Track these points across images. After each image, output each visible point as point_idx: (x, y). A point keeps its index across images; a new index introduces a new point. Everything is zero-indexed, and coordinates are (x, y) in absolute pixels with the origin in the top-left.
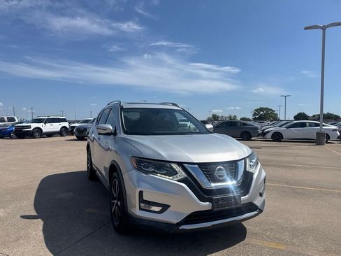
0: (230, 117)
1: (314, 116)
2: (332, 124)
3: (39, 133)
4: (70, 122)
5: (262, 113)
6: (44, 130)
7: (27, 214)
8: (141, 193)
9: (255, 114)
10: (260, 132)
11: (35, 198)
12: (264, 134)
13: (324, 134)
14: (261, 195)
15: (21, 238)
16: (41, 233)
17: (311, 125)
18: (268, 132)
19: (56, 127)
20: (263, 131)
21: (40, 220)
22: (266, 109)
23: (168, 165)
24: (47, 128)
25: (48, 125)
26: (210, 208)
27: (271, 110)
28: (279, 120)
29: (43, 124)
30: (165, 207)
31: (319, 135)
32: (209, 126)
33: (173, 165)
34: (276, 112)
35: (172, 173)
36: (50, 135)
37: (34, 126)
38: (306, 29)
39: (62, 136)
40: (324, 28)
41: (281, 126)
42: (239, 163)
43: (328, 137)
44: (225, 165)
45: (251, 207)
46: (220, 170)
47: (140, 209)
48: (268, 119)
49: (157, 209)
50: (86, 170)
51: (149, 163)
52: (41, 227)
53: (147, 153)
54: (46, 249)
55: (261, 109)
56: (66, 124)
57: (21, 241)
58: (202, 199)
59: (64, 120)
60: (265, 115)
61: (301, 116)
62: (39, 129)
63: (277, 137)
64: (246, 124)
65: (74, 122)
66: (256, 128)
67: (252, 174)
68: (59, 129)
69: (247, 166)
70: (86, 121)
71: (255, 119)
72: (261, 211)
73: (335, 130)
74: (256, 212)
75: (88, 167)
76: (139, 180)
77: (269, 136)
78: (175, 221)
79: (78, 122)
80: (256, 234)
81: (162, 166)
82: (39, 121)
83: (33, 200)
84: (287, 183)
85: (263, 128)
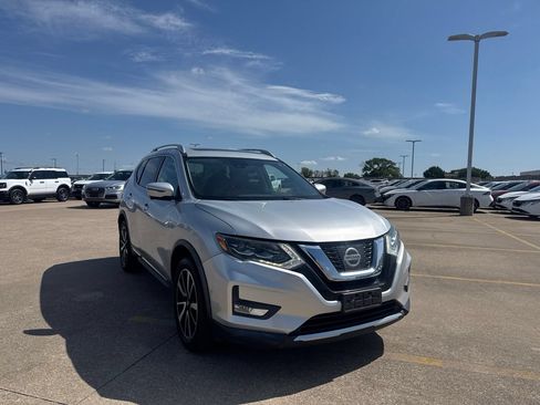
0: (329, 173)
1: (453, 172)
2: (481, 185)
3: (20, 196)
4: (72, 179)
5: (376, 166)
6: (30, 191)
7: (33, 328)
8: (236, 289)
9: (365, 169)
10: (378, 195)
11: (41, 302)
12: (384, 199)
13: (471, 199)
14: (406, 288)
15: (33, 365)
16: (66, 357)
17: (453, 185)
18: (390, 196)
19: (51, 186)
20: (382, 193)
21: (58, 336)
22: (382, 160)
23: (274, 246)
24: (34, 187)
25: (36, 182)
26: (339, 310)
27: (390, 162)
28: (402, 178)
29: (28, 180)
30: (273, 310)
31: (465, 200)
32: (320, 187)
33: (283, 246)
34: (397, 166)
35: (282, 258)
36: (39, 198)
37: (11, 183)
38: (451, 39)
39: (60, 201)
40: (477, 40)
41: (408, 187)
42: (376, 241)
43: (477, 204)
44: (358, 246)
45: (393, 307)
46: (351, 252)
47: (235, 313)
48: (386, 176)
49: (261, 312)
50: (118, 255)
51: (247, 243)
52: (64, 348)
53: (242, 228)
54: (82, 381)
55: (376, 161)
56: (67, 181)
57: (36, 370)
58: (328, 297)
59: (64, 175)
60: (381, 169)
61: (433, 172)
62: (21, 190)
63: (404, 204)
64: (357, 184)
65: (79, 178)
66: (373, 191)
67: (395, 258)
68: (54, 190)
69: (388, 246)
70: (101, 177)
71: (366, 176)
72: (406, 312)
73: (487, 193)
74: (399, 314)
75: (121, 252)
76: (231, 270)
77: (391, 202)
78: (288, 330)
79: (86, 177)
80: (397, 347)
81: (266, 248)
82: (21, 175)
83: (38, 304)
84: (429, 272)
85: (381, 190)
